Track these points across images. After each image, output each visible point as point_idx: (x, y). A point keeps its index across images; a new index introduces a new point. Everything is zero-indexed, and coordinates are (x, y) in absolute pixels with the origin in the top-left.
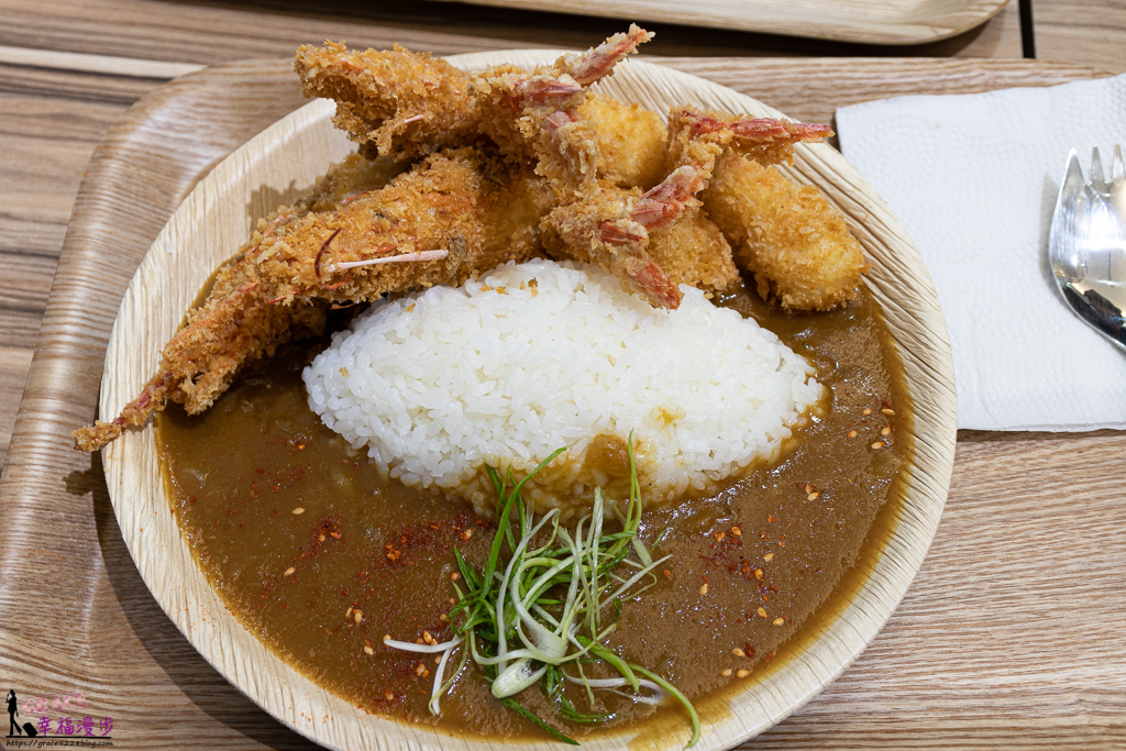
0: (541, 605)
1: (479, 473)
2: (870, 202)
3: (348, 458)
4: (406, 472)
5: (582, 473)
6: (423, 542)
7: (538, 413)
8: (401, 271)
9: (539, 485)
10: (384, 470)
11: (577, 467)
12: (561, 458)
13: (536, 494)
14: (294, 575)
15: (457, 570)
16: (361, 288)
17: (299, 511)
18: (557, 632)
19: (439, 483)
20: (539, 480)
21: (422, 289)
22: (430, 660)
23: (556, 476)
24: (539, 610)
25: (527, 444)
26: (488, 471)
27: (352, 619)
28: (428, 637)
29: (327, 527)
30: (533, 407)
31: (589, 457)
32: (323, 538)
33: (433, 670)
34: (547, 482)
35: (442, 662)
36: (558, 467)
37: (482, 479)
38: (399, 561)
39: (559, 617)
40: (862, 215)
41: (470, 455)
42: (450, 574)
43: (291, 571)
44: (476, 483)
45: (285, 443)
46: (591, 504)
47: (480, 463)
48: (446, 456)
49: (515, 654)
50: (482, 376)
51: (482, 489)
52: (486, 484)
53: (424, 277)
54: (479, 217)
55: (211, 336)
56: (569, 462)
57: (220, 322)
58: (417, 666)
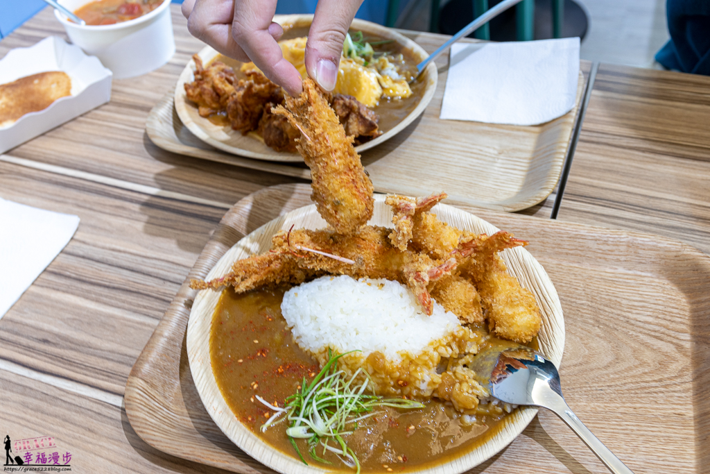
0: (326, 412)
1: (326, 351)
2: (555, 309)
3: (284, 330)
4: (301, 342)
5: (364, 364)
6: (295, 370)
7: (357, 334)
8: (332, 262)
9: (347, 364)
10: (294, 338)
11: (362, 361)
12: (358, 354)
13: (344, 366)
14: (241, 363)
15: (301, 386)
16: (312, 263)
17: (256, 342)
18: (326, 423)
19: (311, 350)
20: (346, 361)
21: (339, 274)
22: (272, 412)
23: (353, 361)
24: (324, 412)
25: (347, 344)
26: (329, 350)
27: (252, 387)
28: (276, 404)
29: (263, 351)
30: (356, 330)
31: (368, 359)
32: (259, 354)
33: (270, 416)
34: (349, 363)
35: (276, 415)
36: (355, 358)
37: (327, 353)
38: (282, 373)
39: (329, 418)
40: (549, 313)
41: (325, 341)
42: (297, 386)
43: (241, 361)
44: (323, 355)
45: (265, 316)
46: (364, 381)
47: (327, 346)
48: (317, 339)
49: (305, 420)
50: (342, 311)
51: (325, 358)
52: (327, 356)
53: (342, 269)
54: (375, 255)
55: (256, 265)
56: (360, 357)
57: (262, 261)
58: (266, 412)
